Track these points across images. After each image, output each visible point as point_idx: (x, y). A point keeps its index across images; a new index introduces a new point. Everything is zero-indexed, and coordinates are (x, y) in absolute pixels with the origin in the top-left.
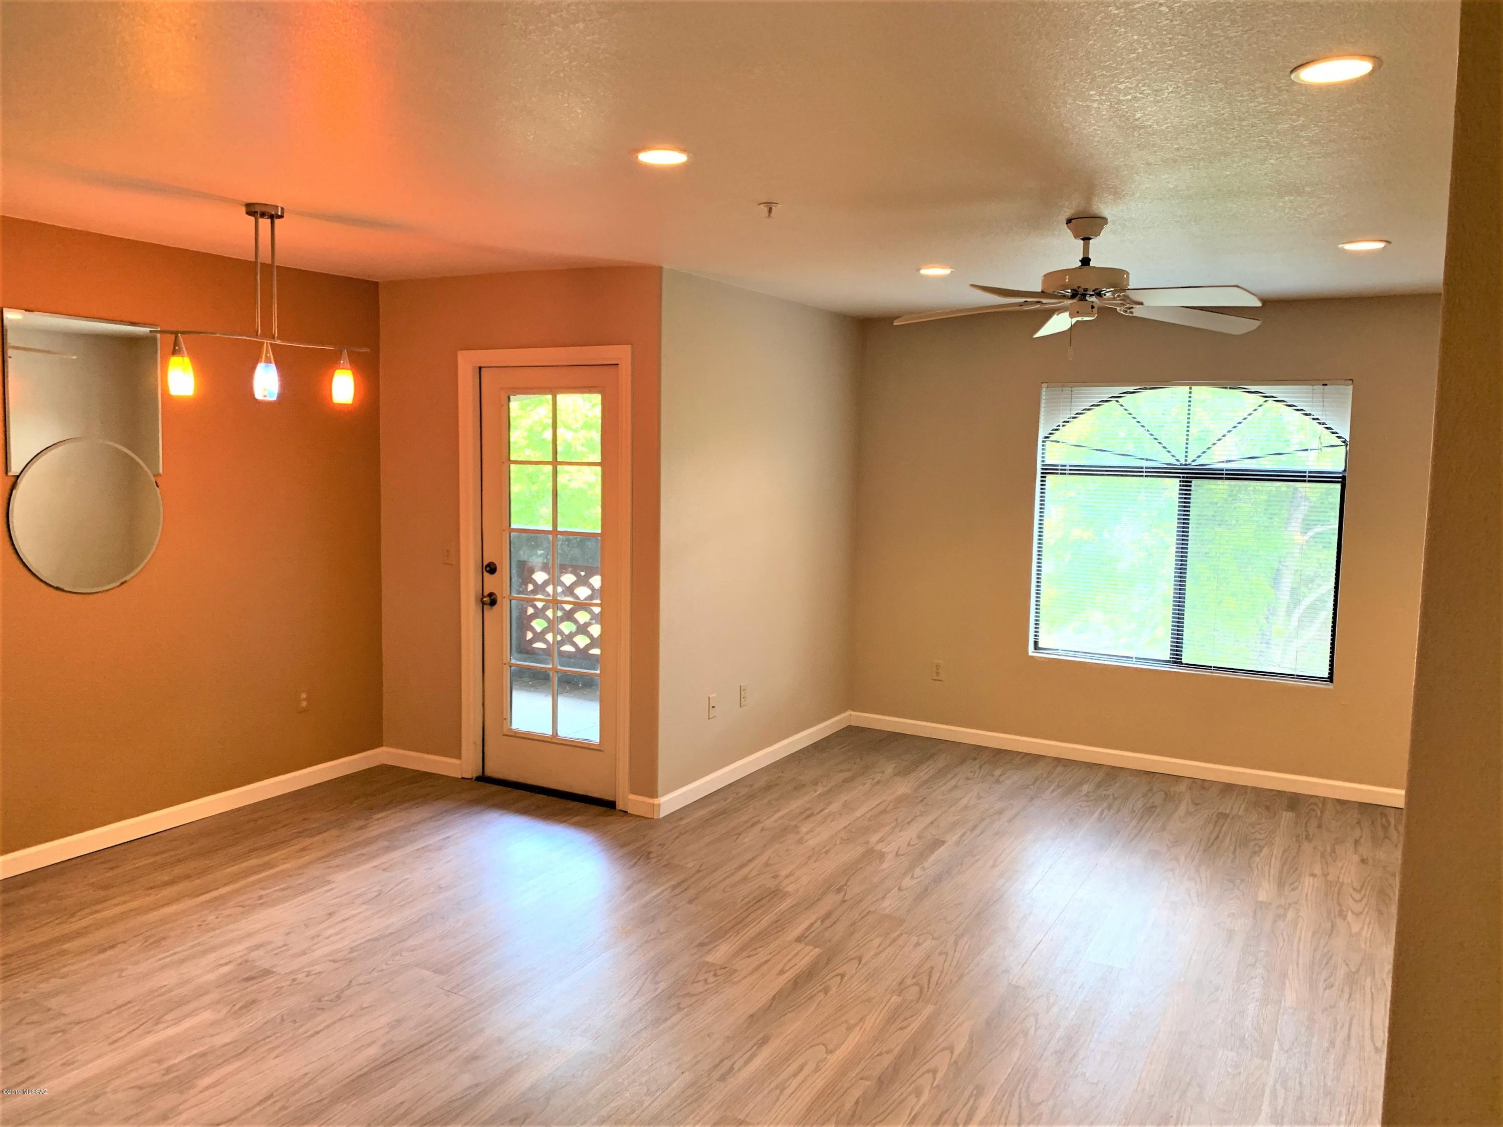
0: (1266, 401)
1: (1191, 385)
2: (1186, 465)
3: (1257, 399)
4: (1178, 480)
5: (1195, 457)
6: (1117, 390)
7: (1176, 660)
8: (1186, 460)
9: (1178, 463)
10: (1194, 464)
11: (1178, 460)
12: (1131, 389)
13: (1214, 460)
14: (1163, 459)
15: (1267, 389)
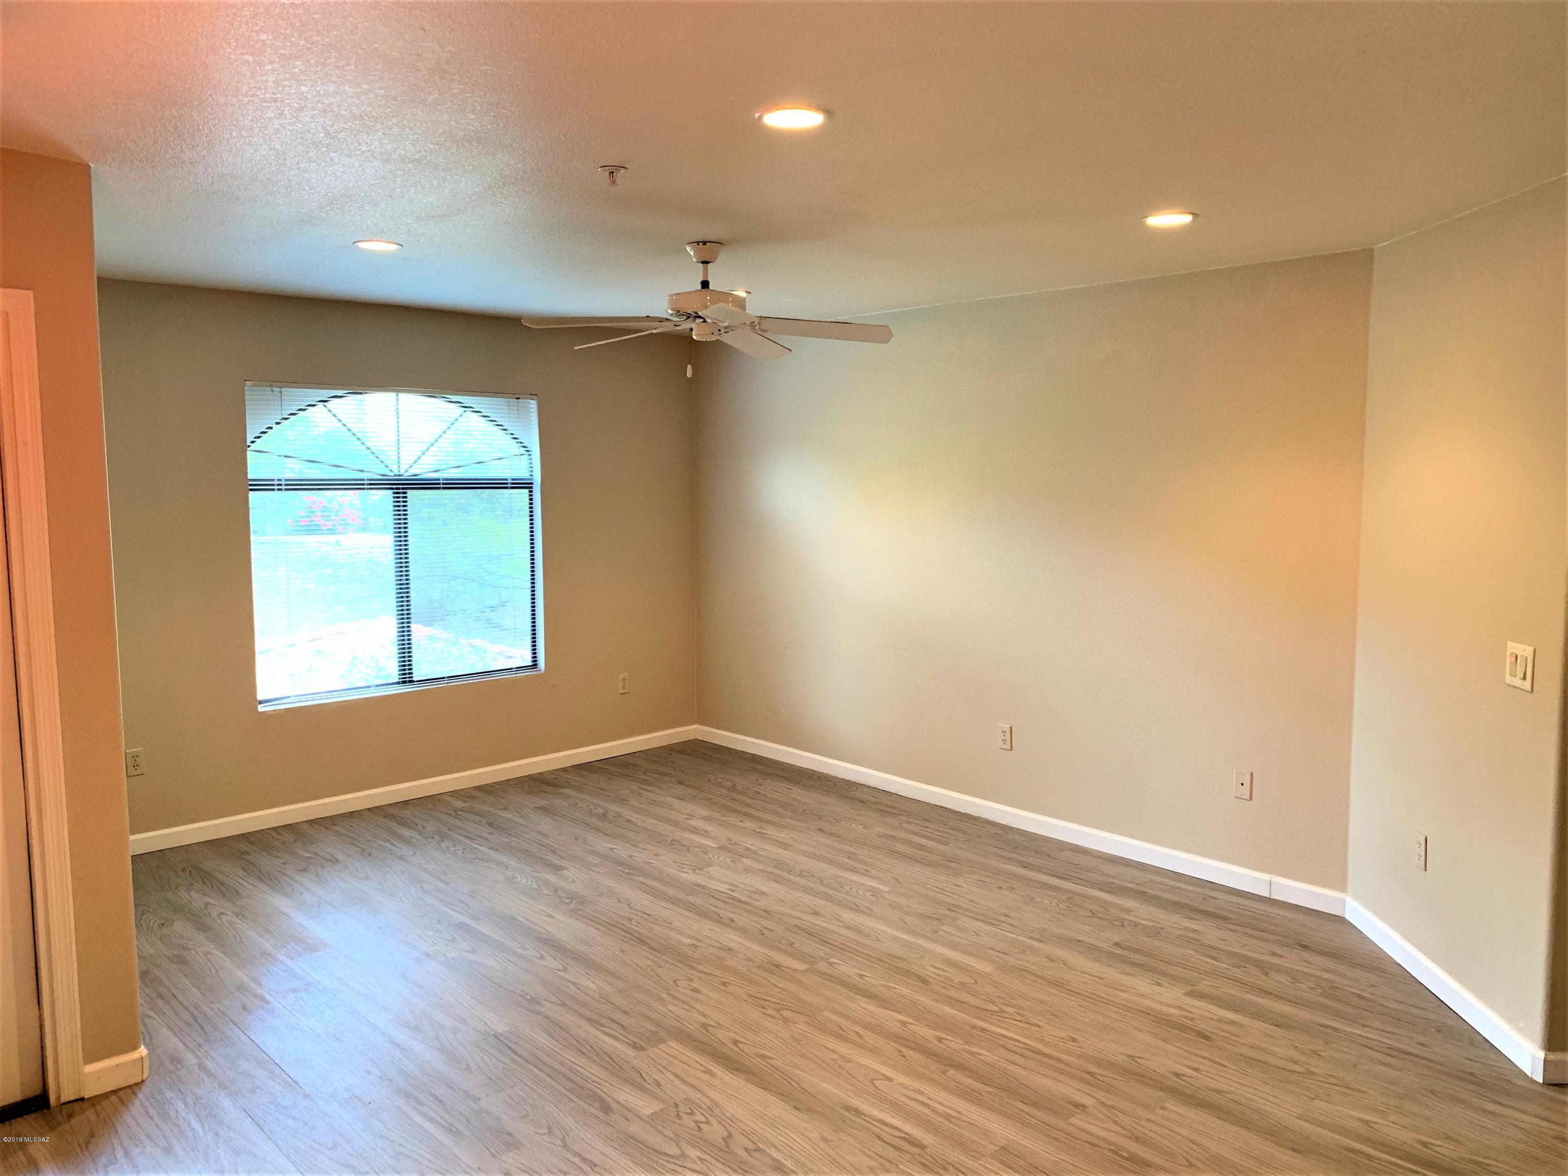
0: (465, 411)
1: (397, 391)
2: (399, 475)
3: (455, 410)
4: (391, 492)
5: (408, 468)
6: (325, 393)
7: (406, 677)
8: (399, 471)
9: (392, 474)
10: (406, 474)
11: (391, 471)
12: (340, 393)
13: (424, 470)
14: (375, 470)
15: (466, 400)
